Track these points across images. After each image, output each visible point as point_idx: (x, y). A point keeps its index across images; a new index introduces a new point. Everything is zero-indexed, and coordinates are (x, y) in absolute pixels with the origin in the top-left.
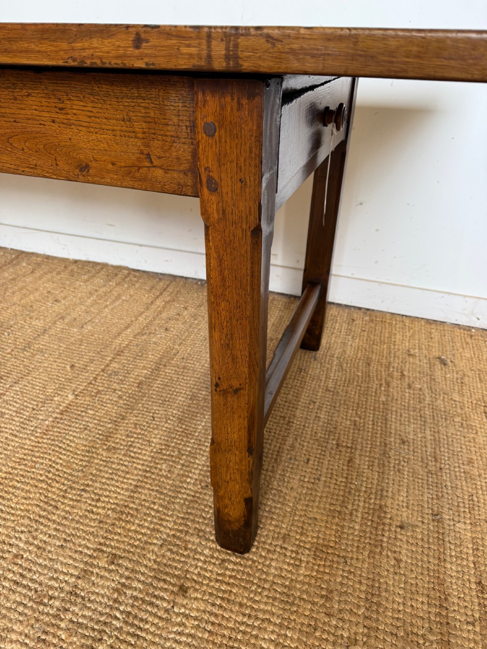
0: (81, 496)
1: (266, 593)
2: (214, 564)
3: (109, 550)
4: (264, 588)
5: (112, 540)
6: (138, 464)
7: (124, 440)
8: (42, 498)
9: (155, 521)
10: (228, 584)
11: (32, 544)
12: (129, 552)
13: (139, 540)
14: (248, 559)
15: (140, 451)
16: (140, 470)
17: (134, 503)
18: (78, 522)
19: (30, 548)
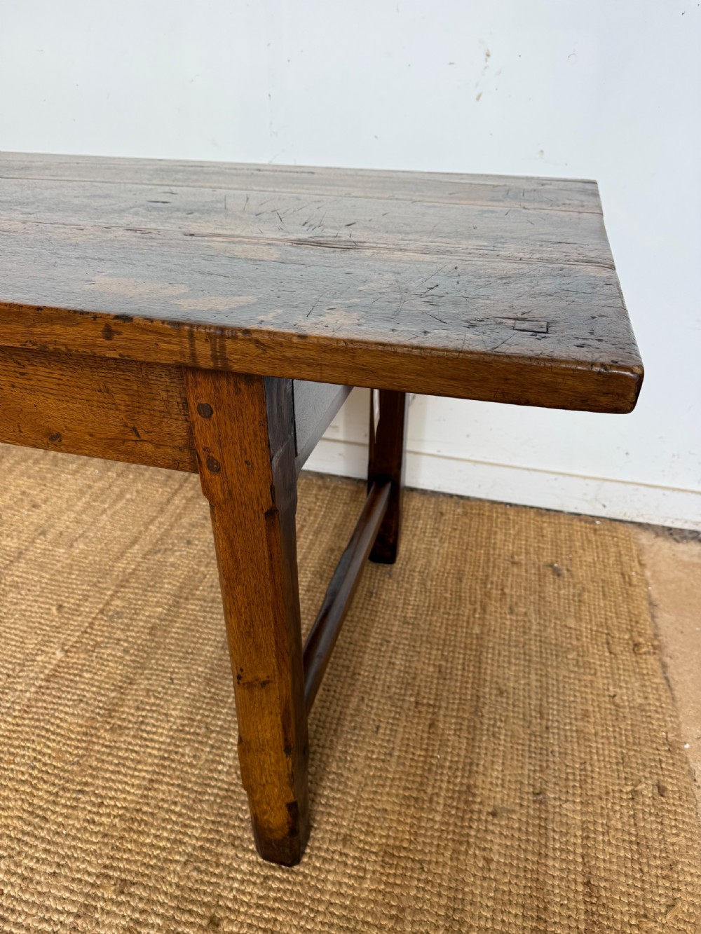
0: (77, 800)
1: (320, 919)
2: (254, 883)
3: (117, 874)
4: (318, 912)
5: (121, 860)
6: (153, 748)
7: (133, 715)
8: (26, 806)
9: (176, 828)
10: (272, 910)
11: (14, 874)
12: (143, 875)
13: (155, 857)
14: (297, 874)
15: (154, 730)
16: (156, 757)
17: (148, 804)
18: (74, 838)
19: (12, 880)
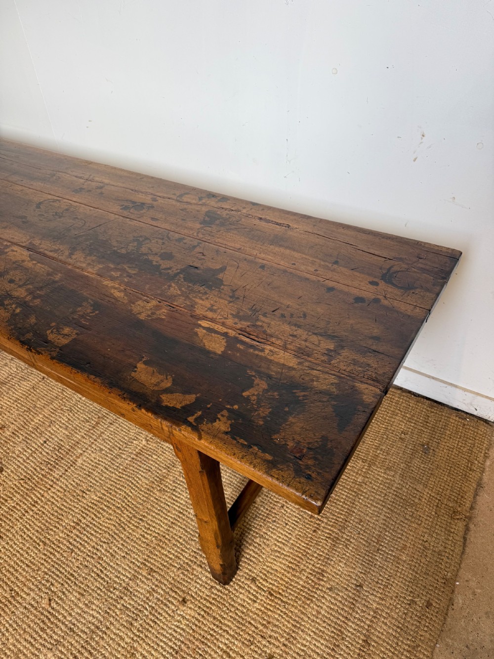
0: (139, 523)
1: (230, 614)
2: (206, 588)
3: (149, 565)
4: (231, 611)
5: (152, 558)
6: (177, 506)
7: (171, 485)
8: (118, 521)
9: (178, 550)
10: (211, 603)
11: (109, 552)
12: (160, 569)
13: (167, 562)
14: (227, 589)
15: (179, 496)
16: (177, 511)
17: (168, 535)
18: (135, 542)
19: (107, 554)
